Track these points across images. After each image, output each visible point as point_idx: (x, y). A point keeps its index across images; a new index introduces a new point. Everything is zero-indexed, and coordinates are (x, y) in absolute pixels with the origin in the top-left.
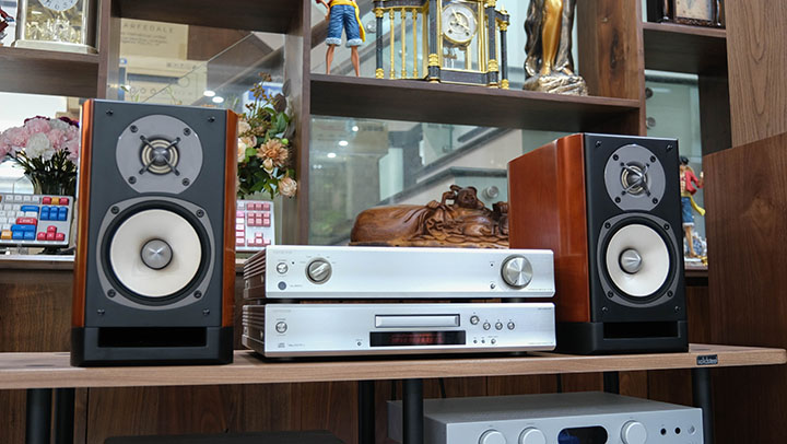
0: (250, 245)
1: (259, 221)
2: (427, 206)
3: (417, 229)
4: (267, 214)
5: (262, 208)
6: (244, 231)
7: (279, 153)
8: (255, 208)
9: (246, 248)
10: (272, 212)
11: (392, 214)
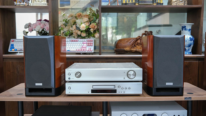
0: (87, 51)
1: (90, 45)
2: (136, 38)
3: (133, 44)
4: (92, 42)
5: (91, 41)
6: (86, 47)
7: (95, 27)
8: (89, 41)
9: (87, 52)
10: (93, 42)
11: (126, 41)
